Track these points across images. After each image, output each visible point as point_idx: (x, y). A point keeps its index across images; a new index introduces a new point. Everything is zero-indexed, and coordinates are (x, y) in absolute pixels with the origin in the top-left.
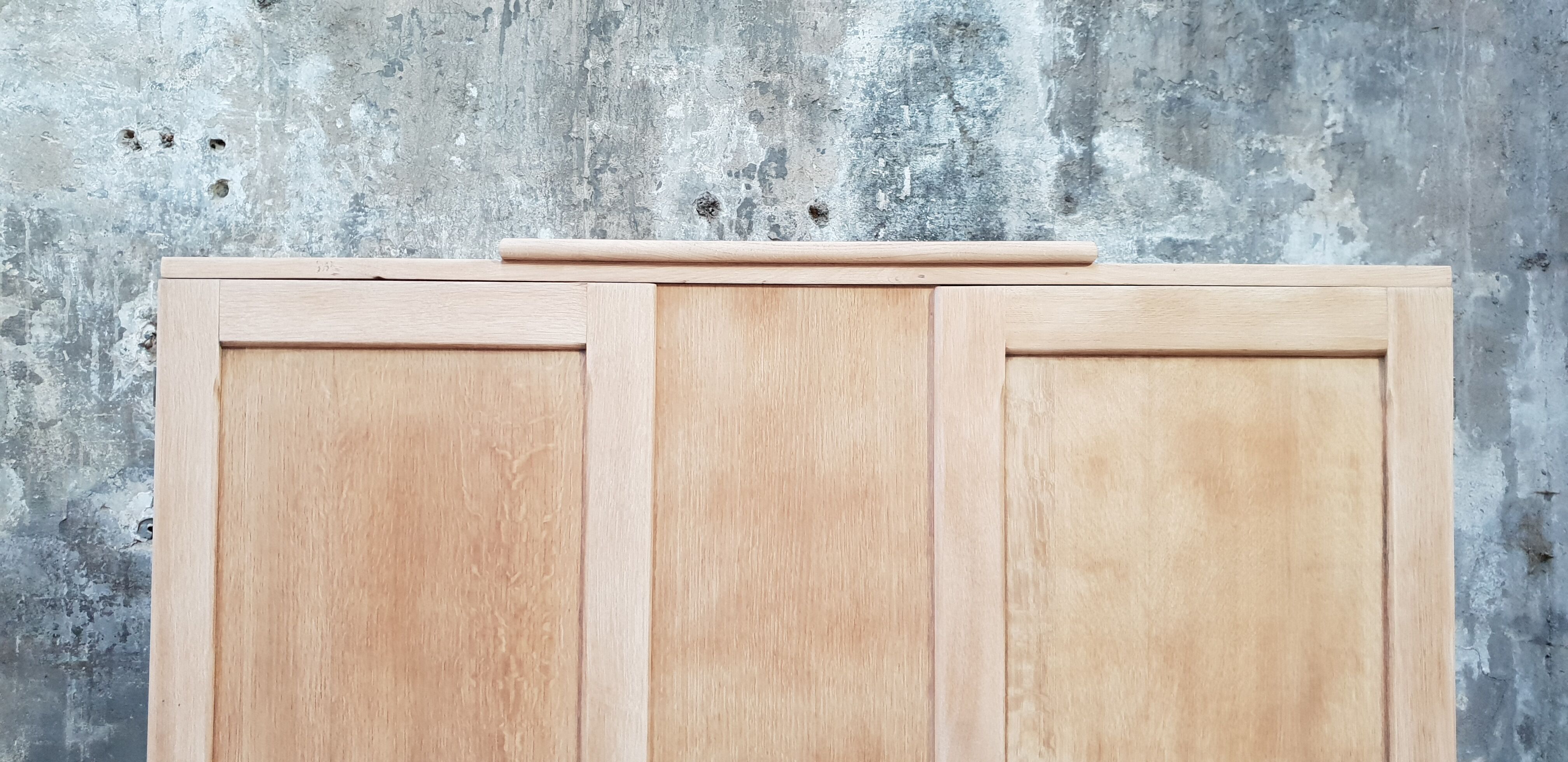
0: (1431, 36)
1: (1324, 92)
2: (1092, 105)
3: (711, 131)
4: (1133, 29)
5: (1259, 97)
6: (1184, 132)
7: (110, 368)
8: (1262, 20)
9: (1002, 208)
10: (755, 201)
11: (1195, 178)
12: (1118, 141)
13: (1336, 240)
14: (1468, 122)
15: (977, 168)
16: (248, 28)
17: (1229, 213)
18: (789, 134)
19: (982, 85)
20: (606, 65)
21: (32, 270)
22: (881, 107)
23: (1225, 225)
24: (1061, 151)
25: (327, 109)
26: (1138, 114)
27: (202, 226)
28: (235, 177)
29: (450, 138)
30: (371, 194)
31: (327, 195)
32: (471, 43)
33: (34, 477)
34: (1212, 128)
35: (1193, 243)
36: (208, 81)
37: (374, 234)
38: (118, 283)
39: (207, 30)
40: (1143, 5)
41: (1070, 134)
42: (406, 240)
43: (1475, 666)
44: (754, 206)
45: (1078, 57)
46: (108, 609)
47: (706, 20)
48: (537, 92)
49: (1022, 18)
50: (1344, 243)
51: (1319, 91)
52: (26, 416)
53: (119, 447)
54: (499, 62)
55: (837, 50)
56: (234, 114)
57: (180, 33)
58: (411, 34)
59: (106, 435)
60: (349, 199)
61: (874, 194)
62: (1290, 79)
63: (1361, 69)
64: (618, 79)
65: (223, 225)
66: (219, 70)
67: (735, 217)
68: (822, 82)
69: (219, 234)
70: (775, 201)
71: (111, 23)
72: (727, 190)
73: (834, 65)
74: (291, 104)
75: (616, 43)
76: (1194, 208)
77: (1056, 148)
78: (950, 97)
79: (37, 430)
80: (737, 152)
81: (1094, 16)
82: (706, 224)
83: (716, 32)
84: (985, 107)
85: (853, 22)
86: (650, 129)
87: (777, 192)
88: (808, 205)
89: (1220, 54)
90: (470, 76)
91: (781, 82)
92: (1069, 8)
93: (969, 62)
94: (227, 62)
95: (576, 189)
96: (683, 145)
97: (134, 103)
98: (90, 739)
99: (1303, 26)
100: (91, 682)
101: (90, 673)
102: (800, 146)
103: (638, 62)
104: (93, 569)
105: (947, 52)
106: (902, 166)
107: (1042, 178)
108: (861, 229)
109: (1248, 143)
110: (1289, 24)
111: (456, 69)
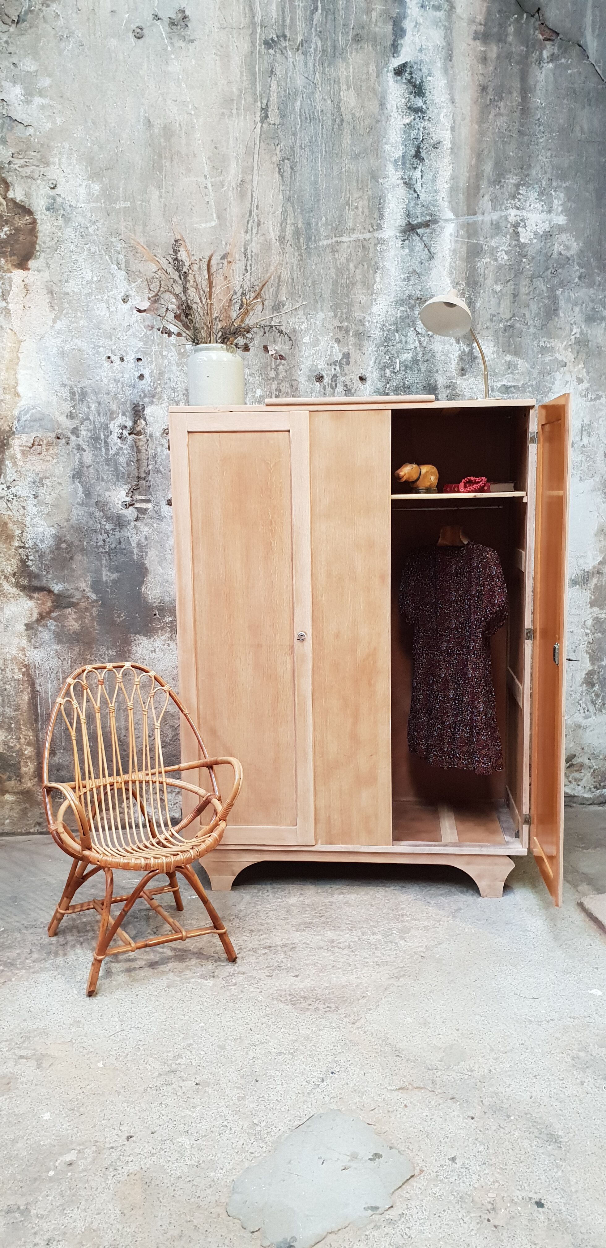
1: (572, 320)
3: (320, 347)
4: (490, 297)
5: (544, 323)
6: (511, 339)
7: (108, 446)
8: (545, 290)
9: (436, 375)
10: (338, 375)
11: (515, 359)
13: (575, 383)
15: (425, 358)
17: (529, 373)
18: (350, 347)
21: (79, 410)
22: (387, 334)
23: (528, 378)
24: (460, 350)
25: (178, 345)
26: (492, 333)
27: (136, 392)
28: (146, 372)
31: (180, 378)
33: (86, 486)
34: (523, 337)
35: (514, 386)
36: (135, 336)
38: (109, 414)
39: (133, 316)
40: (494, 286)
41: (464, 343)
44: (337, 377)
46: (114, 533)
47: (318, 302)
50: (579, 384)
51: (569, 319)
52: (81, 463)
53: (113, 474)
55: (369, 312)
56: (143, 348)
57: (124, 318)
59: (108, 470)
61: (385, 370)
62: (557, 315)
63: (588, 309)
65: (143, 391)
66: (138, 331)
67: (330, 382)
68: (364, 325)
69: (142, 395)
70: (346, 374)
71: (100, 315)
72: (327, 371)
73: (368, 318)
74: (165, 343)
75: (283, 313)
76: (515, 372)
77: (458, 349)
78: (415, 329)
79: (85, 469)
80: (330, 355)
81: (474, 292)
82: (319, 385)
83: (322, 307)
85: (375, 300)
86: (297, 348)
87: (346, 371)
88: (358, 376)
89: (527, 306)
91: (347, 326)
92: (463, 289)
94: (142, 328)
96: (310, 353)
97: (110, 345)
98: (111, 579)
99: (563, 292)
100: (110, 559)
101: (110, 556)
102: (355, 352)
103: (291, 321)
104: (108, 519)
105: (413, 310)
106: (396, 358)
107: (452, 362)
108: (380, 385)
109: (539, 343)
110: (557, 291)
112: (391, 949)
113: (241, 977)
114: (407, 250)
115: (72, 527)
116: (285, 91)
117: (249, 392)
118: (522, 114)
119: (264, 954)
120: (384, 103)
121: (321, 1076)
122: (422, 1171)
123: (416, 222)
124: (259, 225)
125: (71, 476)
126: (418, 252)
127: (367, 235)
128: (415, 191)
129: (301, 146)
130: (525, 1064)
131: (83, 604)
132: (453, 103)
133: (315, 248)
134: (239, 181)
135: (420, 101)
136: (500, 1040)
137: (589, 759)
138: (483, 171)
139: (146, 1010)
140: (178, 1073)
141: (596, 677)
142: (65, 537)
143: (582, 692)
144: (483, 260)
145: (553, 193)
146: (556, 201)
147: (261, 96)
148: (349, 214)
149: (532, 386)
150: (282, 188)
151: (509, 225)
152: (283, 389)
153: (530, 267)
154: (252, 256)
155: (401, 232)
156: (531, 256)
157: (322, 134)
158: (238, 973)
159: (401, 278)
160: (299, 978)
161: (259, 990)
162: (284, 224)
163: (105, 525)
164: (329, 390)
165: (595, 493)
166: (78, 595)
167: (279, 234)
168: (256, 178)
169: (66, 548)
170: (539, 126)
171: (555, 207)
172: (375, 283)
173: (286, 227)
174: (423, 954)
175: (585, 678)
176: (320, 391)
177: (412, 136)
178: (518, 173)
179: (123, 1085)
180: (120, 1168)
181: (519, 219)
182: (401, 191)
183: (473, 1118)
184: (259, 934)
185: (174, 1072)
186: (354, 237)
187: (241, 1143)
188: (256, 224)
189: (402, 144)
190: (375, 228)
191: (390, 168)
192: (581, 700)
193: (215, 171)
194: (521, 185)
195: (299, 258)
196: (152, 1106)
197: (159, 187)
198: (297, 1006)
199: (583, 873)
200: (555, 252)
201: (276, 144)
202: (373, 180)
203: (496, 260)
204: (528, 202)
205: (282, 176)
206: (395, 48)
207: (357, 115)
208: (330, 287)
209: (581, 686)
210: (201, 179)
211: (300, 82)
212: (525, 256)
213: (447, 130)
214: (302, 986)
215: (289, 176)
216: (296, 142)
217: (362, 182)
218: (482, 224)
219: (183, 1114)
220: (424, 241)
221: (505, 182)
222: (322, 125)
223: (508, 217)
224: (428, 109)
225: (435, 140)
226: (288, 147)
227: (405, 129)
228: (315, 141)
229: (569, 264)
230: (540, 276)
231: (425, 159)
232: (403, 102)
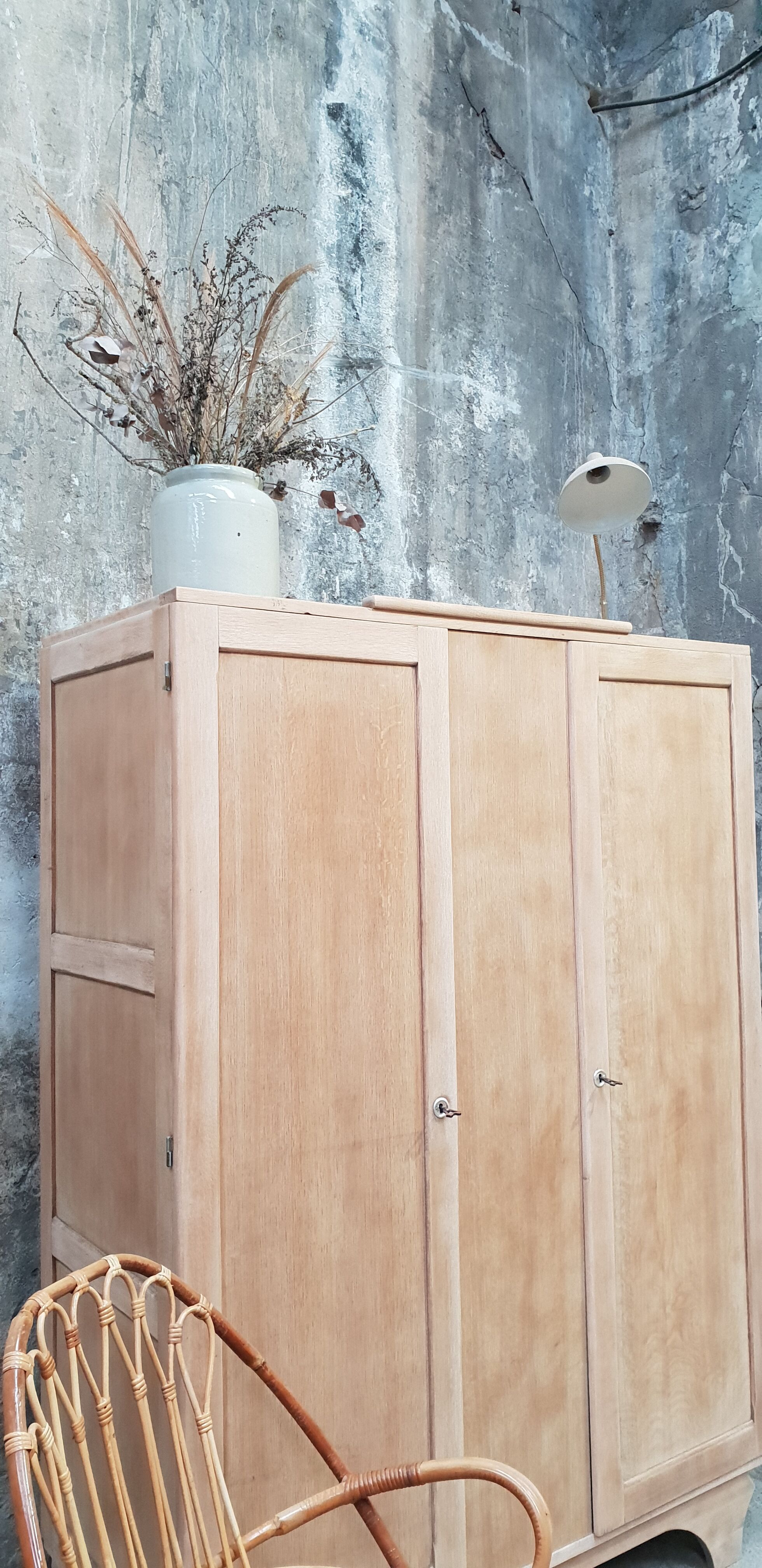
1: (528, 555)
2: (426, 548)
4: (444, 501)
5: (501, 555)
6: (468, 572)
8: (501, 505)
14: (586, 582)
22: (322, 532)
24: (413, 576)
26: (447, 558)
29: (60, 516)
30: (5, 554)
32: (74, 442)
34: (480, 571)
37: (8, 588)
40: (448, 486)
41: (417, 566)
42: (32, 595)
45: (419, 515)
48: (118, 488)
49: (391, 484)
51: (526, 554)
54: (93, 460)
58: (32, 428)
62: (514, 545)
63: (543, 544)
68: (290, 509)
77: (410, 574)
81: (426, 489)
84: (375, 541)
89: (484, 524)
90: (75, 470)
92: (413, 482)
93: (366, 508)
95: (145, 566)
99: (519, 513)
105: (355, 500)
109: (496, 583)
110: (513, 510)
111: (64, 462)
114: (345, 399)
116: (174, 64)
117: (109, 599)
118: (472, 243)
123: (355, 356)
126: (358, 405)
128: (354, 307)
132: (398, 191)
134: (95, 190)
135: (359, 170)
138: (433, 306)
144: (435, 441)
145: (507, 367)
146: (509, 380)
147: (134, 52)
150: (165, 229)
151: (463, 398)
153: (486, 467)
155: (337, 366)
156: (487, 451)
168: (123, 195)
170: (490, 268)
171: (509, 388)
177: (349, 221)
178: (471, 325)
181: (472, 391)
182: (336, 300)
189: (337, 226)
190: (303, 347)
191: (323, 259)
193: (52, 154)
194: (474, 342)
200: (510, 452)
201: (159, 148)
203: (450, 446)
204: (482, 370)
205: (167, 210)
206: (328, 75)
207: (279, 153)
210: (26, 160)
211: (198, 61)
212: (479, 449)
213: (391, 229)
215: (178, 214)
216: (189, 158)
218: (434, 385)
220: (366, 390)
221: (457, 332)
222: (229, 149)
223: (462, 384)
224: (368, 187)
225: (377, 236)
226: (176, 162)
227: (340, 205)
228: (219, 170)
229: (524, 474)
230: (496, 484)
231: (366, 261)
232: (338, 162)
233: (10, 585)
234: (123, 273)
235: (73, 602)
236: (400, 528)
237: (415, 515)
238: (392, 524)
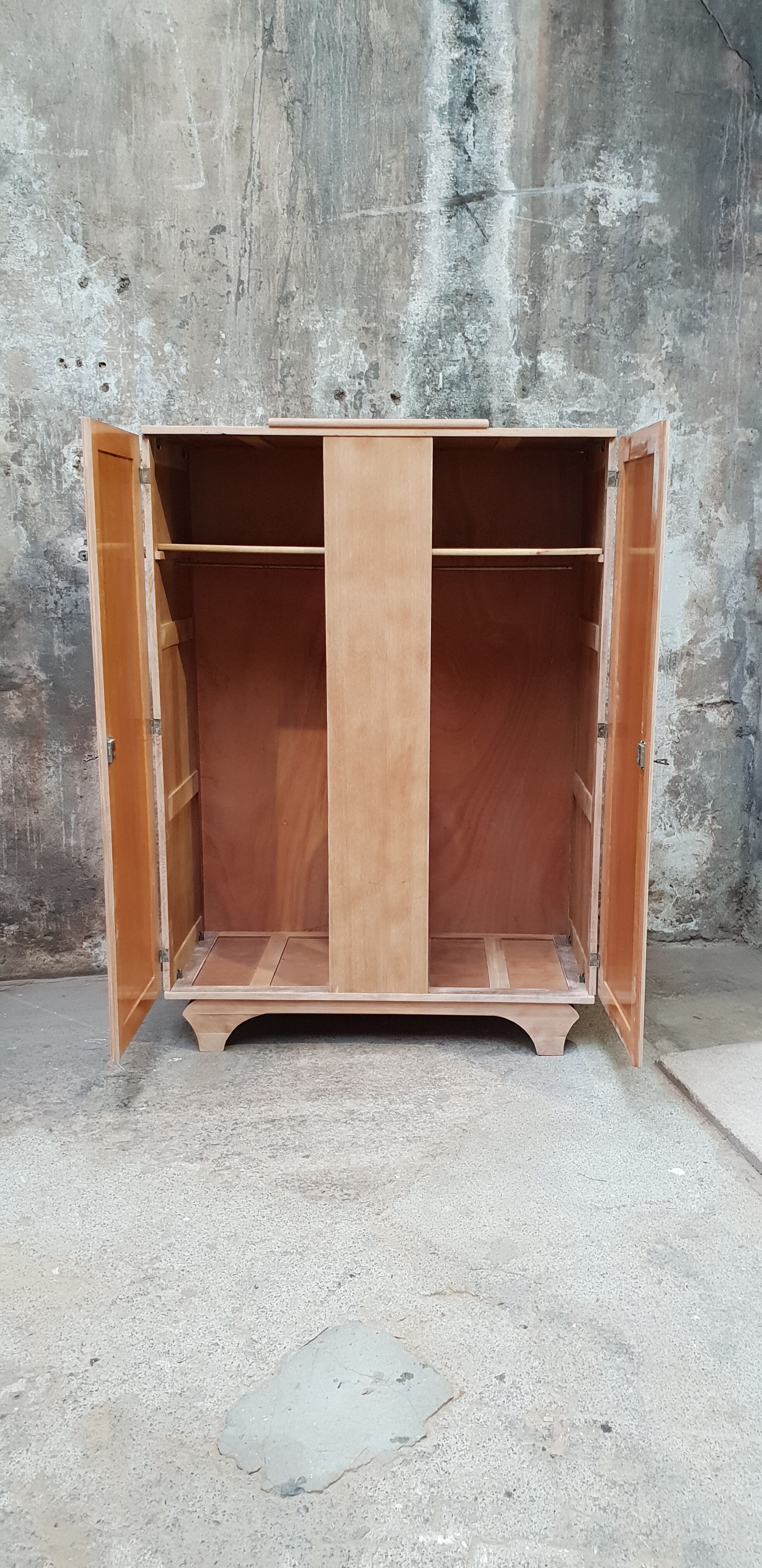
0: (723, 296)
1: (662, 329)
2: (537, 338)
3: (340, 353)
4: (559, 296)
5: (627, 332)
6: (586, 352)
7: (61, 478)
8: (630, 289)
9: (490, 395)
10: (363, 391)
11: (590, 378)
12: (550, 358)
13: (665, 411)
14: (740, 345)
15: (477, 373)
16: (114, 304)
19: (480, 328)
20: (288, 320)
21: (22, 429)
22: (427, 340)
23: (606, 403)
24: (521, 363)
25: (153, 346)
26: (562, 343)
27: (98, 407)
28: (112, 381)
29: (213, 361)
30: (176, 390)
31: (156, 391)
32: (221, 310)
33: (31, 530)
34: (600, 350)
35: (588, 413)
36: (96, 333)
37: (179, 410)
38: (61, 435)
39: (94, 306)
40: (566, 282)
41: (526, 354)
43: (726, 635)
44: (363, 394)
45: (530, 312)
46: (68, 593)
47: (337, 295)
48: (254, 335)
49: (501, 291)
50: (670, 413)
51: (660, 329)
52: (25, 500)
53: (67, 516)
54: (235, 319)
55: (404, 310)
56: (109, 349)
57: (82, 307)
58: (192, 306)
59: (61, 510)
60: (165, 393)
61: (424, 387)
62: (644, 322)
63: (683, 316)
64: (294, 327)
65: (107, 406)
66: (101, 327)
67: (353, 400)
68: (397, 327)
69: (106, 410)
70: (373, 391)
71: (49, 303)
72: (349, 386)
73: (403, 318)
74: (136, 343)
75: (292, 308)
76: (590, 394)
77: (518, 362)
78: (463, 334)
79: (31, 507)
80: (354, 365)
81: (539, 289)
82: (339, 404)
83: (343, 301)
84: (481, 340)
85: (413, 294)
86: (310, 354)
87: (374, 386)
88: (390, 394)
89: (607, 309)
90: (221, 328)
91: (376, 327)
92: (526, 285)
93: (473, 315)
94: (105, 322)
95: (274, 386)
96: (327, 362)
97: (63, 345)
98: (65, 653)
99: (653, 292)
100: (64, 627)
101: (63, 623)
102: (386, 361)
103: (304, 318)
104: (60, 574)
105: (462, 310)
106: (439, 372)
107: (511, 379)
108: (417, 406)
109: (620, 358)
110: (645, 291)
111: (214, 324)
112: (425, 1122)
113: (237, 1159)
114: (455, 231)
115: (13, 583)
116: (296, 7)
117: (247, 410)
118: (605, 54)
119: (266, 1130)
120: (427, 30)
121: (338, 1280)
122: (462, 1393)
123: (466, 193)
124: (260, 189)
125: (12, 517)
126: (468, 233)
127: (403, 209)
128: (466, 152)
129: (317, 83)
130: (590, 1260)
131: (29, 686)
132: (516, 33)
133: (335, 223)
134: (235, 128)
135: (474, 29)
136: (560, 1231)
137: (671, 886)
138: (554, 128)
139: (115, 1201)
140: (156, 1279)
141: (682, 785)
142: (4, 597)
143: (664, 803)
144: (552, 247)
145: (643, 161)
146: (646, 172)
147: (263, 11)
148: (379, 179)
149: (611, 412)
150: (291, 140)
151: (586, 202)
152: (292, 408)
153: (611, 258)
154: (251, 231)
155: (447, 206)
156: (613, 244)
157: (345, 67)
158: (233, 1154)
159: (445, 267)
160: (310, 1158)
161: (258, 1175)
162: (294, 190)
163: (57, 583)
164: (351, 410)
165: (686, 554)
166: (22, 674)
167: (287, 203)
168: (256, 125)
169: (6, 612)
170: (626, 70)
171: (645, 180)
172: (412, 272)
173: (296, 193)
174: (464, 1127)
175: (668, 786)
176: (340, 412)
177: (463, 77)
178: (599, 133)
179: (86, 1296)
180: (82, 1400)
181: (598, 193)
182: (448, 151)
183: (526, 1327)
184: (260, 1104)
185: (151, 1278)
186: (386, 210)
187: (236, 1364)
188: (256, 188)
189: (450, 86)
190: (413, 199)
191: (434, 120)
192: (662, 813)
193: (202, 113)
194: (601, 148)
195: (314, 235)
196: (122, 1321)
197: (128, 132)
198: (307, 1194)
199: (662, 1026)
200: (643, 240)
201: (284, 79)
202: (412, 135)
203: (568, 247)
204: (611, 172)
205: (292, 124)
207: (391, 43)
208: (354, 275)
209: (663, 796)
210: (184, 123)
212: (604, 244)
213: (508, 70)
214: (313, 1168)
215: (301, 125)
216: (309, 77)
217: (396, 135)
218: (552, 198)
219: (162, 1331)
220: (476, 219)
221: (581, 144)
222: (345, 56)
223: (585, 191)
224: (483, 40)
225: (493, 80)
226: (299, 84)
227: (453, 67)
228: (336, 77)
229: (661, 256)
230: (625, 271)
231: (479, 109)
232: (451, 29)
233: (180, 409)
234: (257, 182)
235: (222, 415)
236: (509, 325)
237: (526, 313)
238: (500, 324)
